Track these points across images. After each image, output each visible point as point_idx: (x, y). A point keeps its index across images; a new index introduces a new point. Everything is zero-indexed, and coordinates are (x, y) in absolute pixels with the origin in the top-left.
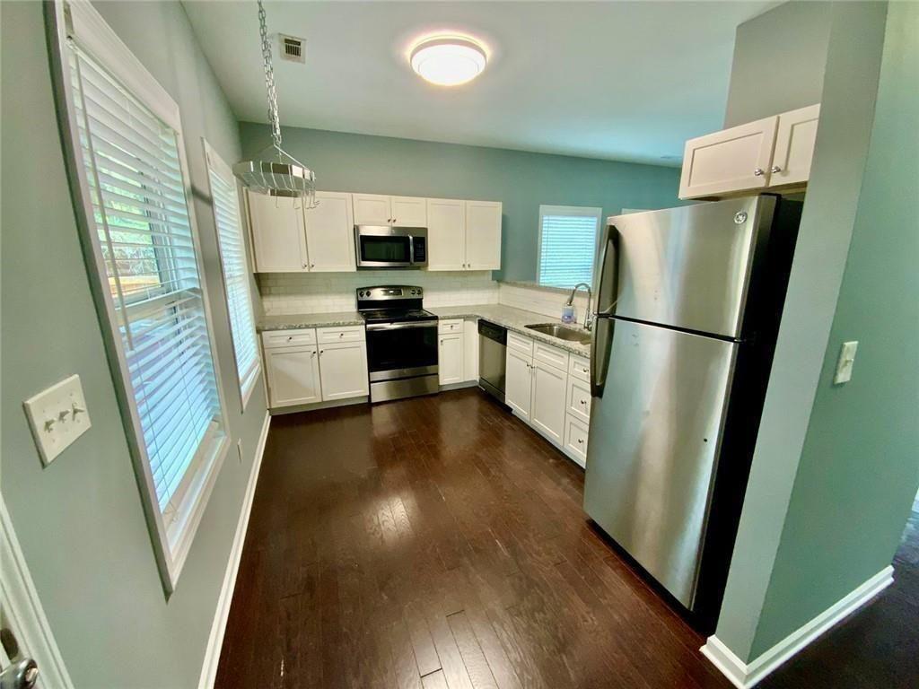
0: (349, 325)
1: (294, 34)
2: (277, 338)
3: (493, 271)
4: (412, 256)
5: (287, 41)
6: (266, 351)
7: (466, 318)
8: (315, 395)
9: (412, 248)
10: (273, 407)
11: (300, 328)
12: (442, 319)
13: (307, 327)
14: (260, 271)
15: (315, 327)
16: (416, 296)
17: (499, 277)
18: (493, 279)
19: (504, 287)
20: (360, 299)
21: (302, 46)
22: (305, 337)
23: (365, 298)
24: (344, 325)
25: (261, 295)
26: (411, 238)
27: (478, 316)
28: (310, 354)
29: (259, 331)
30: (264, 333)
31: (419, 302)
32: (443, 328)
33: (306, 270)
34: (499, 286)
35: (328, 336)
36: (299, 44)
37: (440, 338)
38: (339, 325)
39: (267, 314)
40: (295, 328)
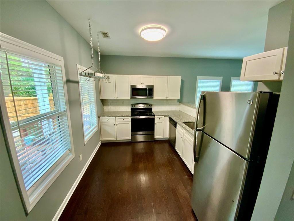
0: (126, 116)
1: (105, 31)
2: (104, 119)
3: (178, 100)
4: (148, 94)
5: (103, 33)
6: (101, 123)
7: (165, 116)
8: (114, 138)
9: (148, 92)
10: (102, 140)
11: (111, 117)
12: (156, 116)
13: (113, 116)
14: (102, 99)
15: (115, 117)
16: (150, 107)
17: (180, 101)
18: (178, 102)
19: (182, 105)
20: (132, 107)
21: (108, 34)
22: (112, 119)
23: (134, 107)
24: (124, 116)
25: (103, 105)
26: (148, 89)
27: (169, 116)
28: (114, 125)
29: (99, 117)
30: (100, 118)
31: (151, 109)
32: (157, 119)
33: (115, 99)
34: (180, 105)
35: (119, 119)
36: (107, 33)
37: (155, 122)
38: (123, 116)
39: (105, 111)
40: (110, 117)
